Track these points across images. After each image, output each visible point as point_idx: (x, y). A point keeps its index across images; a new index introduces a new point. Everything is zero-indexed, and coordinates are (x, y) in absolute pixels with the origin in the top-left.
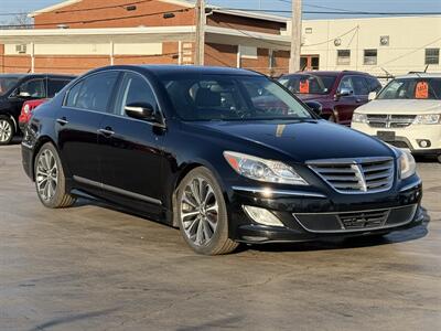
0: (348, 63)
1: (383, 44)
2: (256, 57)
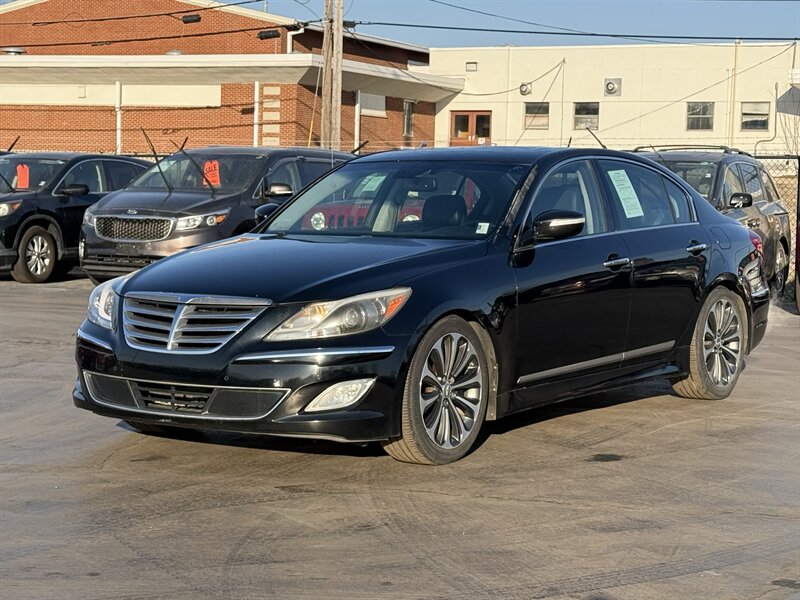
0: (546, 127)
1: (610, 92)
2: (383, 113)
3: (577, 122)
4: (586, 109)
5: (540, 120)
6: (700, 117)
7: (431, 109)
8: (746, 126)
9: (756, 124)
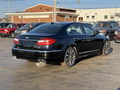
2: (69, 18)
3: (92, 18)
4: (93, 17)
5: (88, 18)
6: (106, 17)
7: (76, 17)
8: (111, 18)
9: (112, 18)
